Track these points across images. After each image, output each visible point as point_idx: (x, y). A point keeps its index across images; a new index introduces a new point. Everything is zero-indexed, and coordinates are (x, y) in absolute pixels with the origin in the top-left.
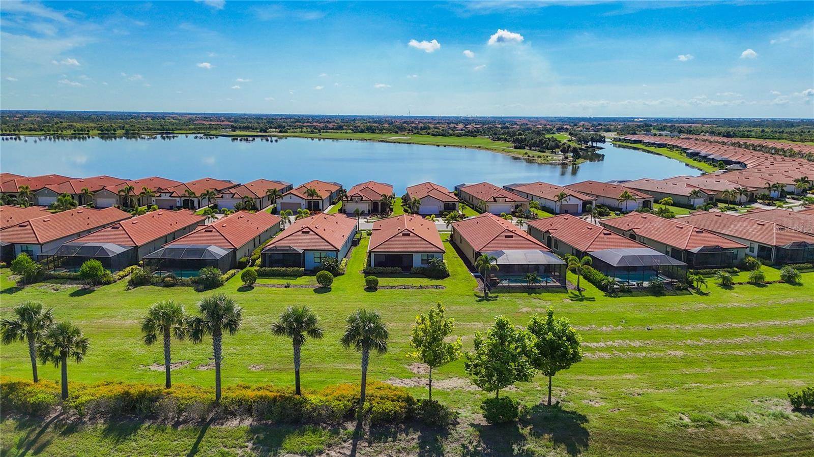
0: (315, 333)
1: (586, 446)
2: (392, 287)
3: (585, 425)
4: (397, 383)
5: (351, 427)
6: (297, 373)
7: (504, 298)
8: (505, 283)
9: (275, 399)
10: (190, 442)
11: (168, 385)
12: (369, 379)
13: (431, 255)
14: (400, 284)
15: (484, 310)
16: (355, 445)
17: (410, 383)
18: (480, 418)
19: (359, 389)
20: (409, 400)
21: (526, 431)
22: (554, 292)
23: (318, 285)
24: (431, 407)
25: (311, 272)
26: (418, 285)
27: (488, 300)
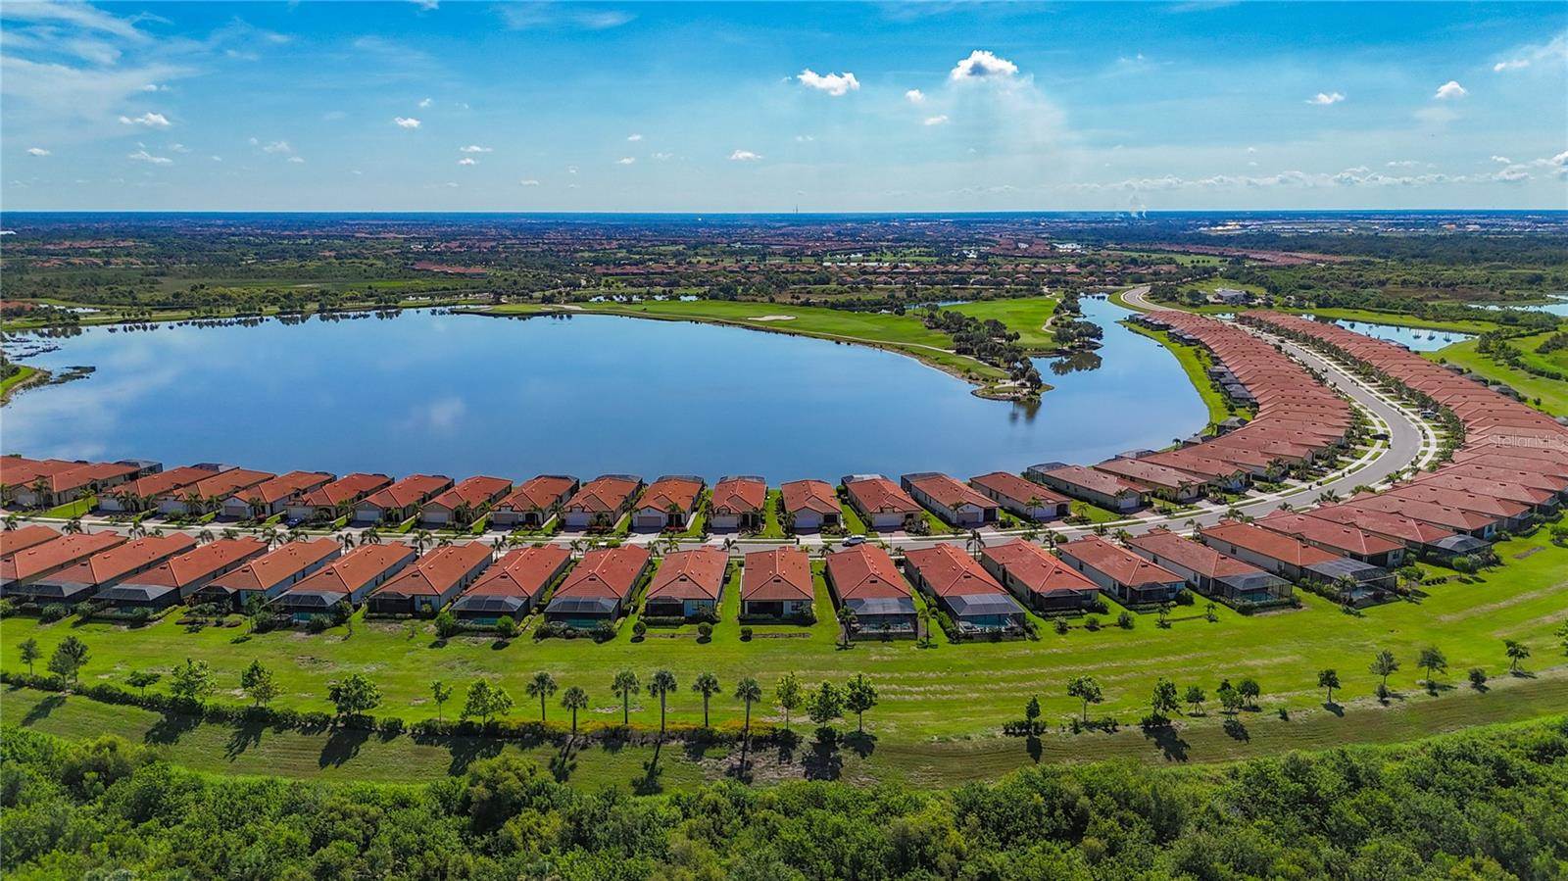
0: (717, 690)
1: (871, 753)
2: (765, 636)
3: (874, 742)
4: (768, 720)
5: (741, 744)
6: (706, 714)
7: (861, 646)
8: (865, 630)
9: (695, 730)
10: (653, 753)
11: (626, 722)
12: (750, 717)
13: (801, 602)
14: (771, 632)
15: (840, 659)
16: (743, 754)
17: (776, 719)
18: (815, 740)
19: (745, 723)
20: (774, 729)
21: (839, 746)
22: (905, 639)
23: (699, 635)
24: (787, 733)
25: (692, 620)
26: (788, 632)
27: (846, 649)
